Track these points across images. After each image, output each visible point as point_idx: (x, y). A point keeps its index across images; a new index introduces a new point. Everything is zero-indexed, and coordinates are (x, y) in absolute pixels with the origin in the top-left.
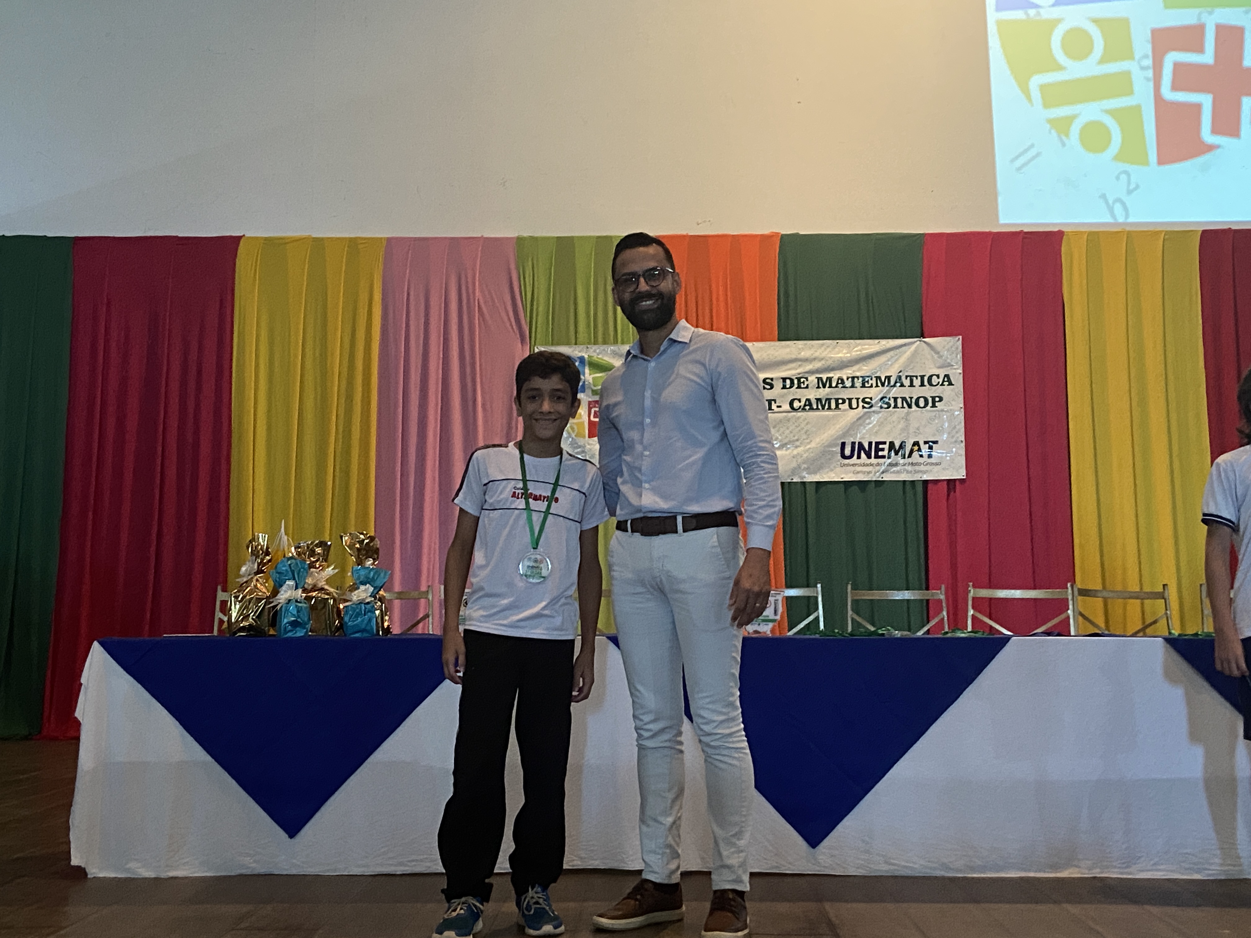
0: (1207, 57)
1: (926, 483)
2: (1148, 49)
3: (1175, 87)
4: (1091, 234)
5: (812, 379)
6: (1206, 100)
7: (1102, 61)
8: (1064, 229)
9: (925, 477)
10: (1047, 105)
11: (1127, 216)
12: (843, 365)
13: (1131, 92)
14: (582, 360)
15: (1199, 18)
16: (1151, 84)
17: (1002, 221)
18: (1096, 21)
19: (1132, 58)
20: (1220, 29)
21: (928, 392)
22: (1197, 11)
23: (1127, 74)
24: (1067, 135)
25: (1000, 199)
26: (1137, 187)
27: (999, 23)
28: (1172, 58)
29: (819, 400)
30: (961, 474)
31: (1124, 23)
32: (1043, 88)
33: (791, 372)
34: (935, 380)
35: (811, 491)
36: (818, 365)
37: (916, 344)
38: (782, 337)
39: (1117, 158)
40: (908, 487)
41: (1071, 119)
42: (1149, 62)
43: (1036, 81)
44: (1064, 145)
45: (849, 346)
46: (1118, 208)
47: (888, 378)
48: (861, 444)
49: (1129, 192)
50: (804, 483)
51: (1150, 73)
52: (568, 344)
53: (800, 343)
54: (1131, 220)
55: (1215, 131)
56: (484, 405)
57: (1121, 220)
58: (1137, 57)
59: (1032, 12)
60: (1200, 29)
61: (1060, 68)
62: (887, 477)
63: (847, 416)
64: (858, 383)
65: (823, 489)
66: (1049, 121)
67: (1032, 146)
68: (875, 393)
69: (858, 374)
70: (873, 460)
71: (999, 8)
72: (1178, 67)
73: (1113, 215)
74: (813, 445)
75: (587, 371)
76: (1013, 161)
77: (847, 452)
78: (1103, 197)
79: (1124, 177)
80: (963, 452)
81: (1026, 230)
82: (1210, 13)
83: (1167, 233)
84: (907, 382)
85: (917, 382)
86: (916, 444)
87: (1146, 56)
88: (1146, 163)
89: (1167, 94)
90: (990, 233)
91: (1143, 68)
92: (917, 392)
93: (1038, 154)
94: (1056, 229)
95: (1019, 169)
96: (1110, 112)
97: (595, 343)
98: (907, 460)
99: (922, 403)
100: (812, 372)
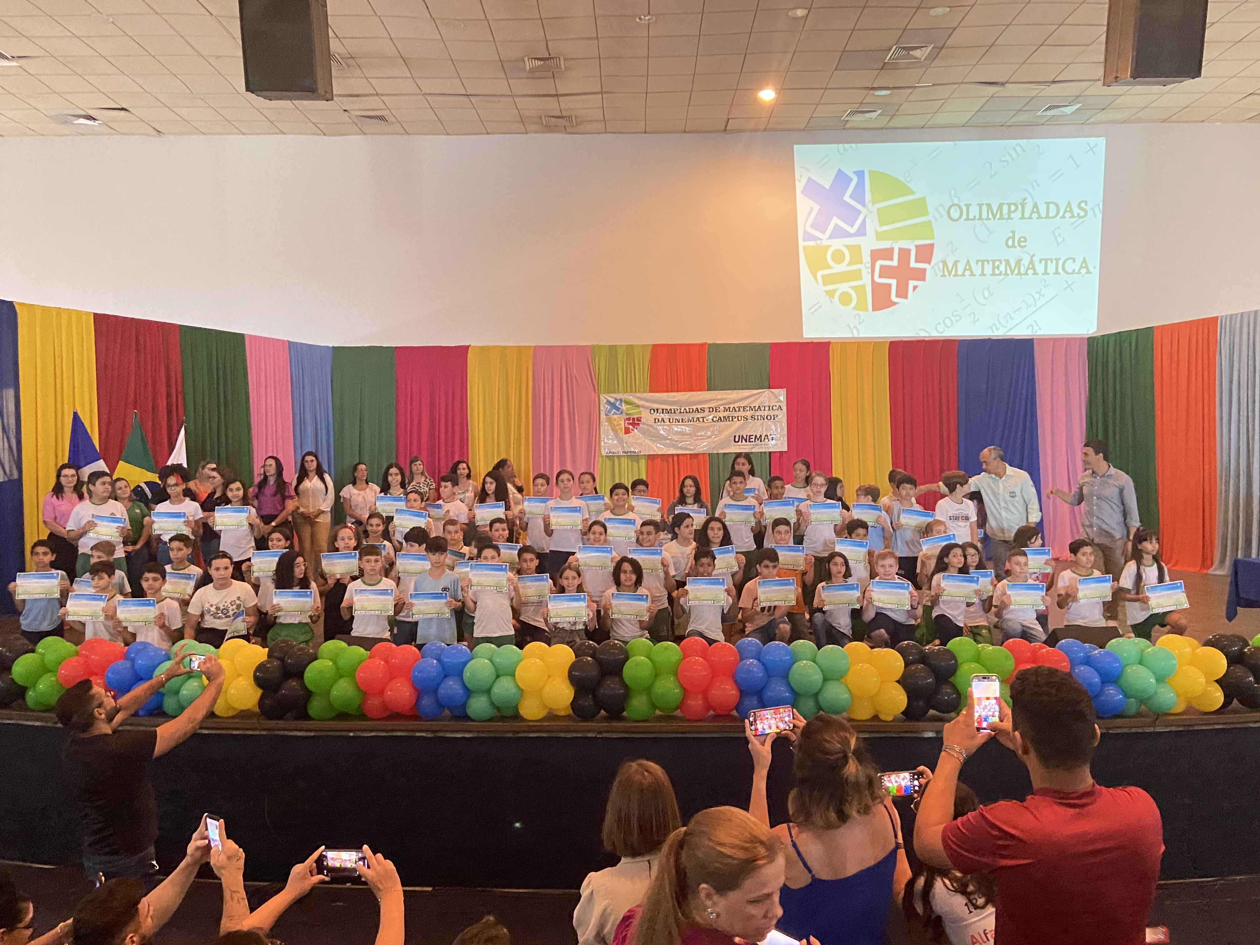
0: (895, 263)
1: (770, 453)
2: (869, 260)
3: (880, 277)
4: (842, 343)
5: (722, 408)
6: (893, 282)
7: (850, 264)
8: (831, 341)
9: (770, 450)
10: (824, 284)
11: (859, 334)
12: (735, 402)
13: (861, 279)
14: (621, 400)
15: (892, 244)
16: (870, 275)
17: (805, 336)
18: (846, 246)
19: (862, 263)
20: (900, 249)
21: (772, 413)
22: (891, 242)
23: (860, 270)
24: (833, 298)
25: (804, 327)
26: (863, 321)
27: (804, 247)
28: (880, 263)
29: (724, 417)
30: (785, 449)
31: (859, 246)
32: (823, 276)
33: (713, 405)
34: (775, 408)
35: (721, 457)
36: (724, 401)
37: (767, 392)
38: (709, 389)
39: (855, 308)
40: (763, 454)
41: (835, 291)
42: (869, 265)
43: (820, 274)
44: (832, 302)
45: (738, 393)
46: (855, 331)
47: (755, 407)
48: (742, 436)
49: (860, 324)
50: (718, 454)
51: (870, 270)
52: (614, 392)
53: (716, 392)
54: (861, 336)
55: (897, 296)
56: (578, 421)
57: (856, 336)
58: (864, 263)
59: (819, 242)
60: (891, 250)
61: (830, 267)
62: (754, 450)
63: (737, 424)
64: (742, 409)
65: (726, 456)
66: (826, 291)
67: (818, 303)
68: (749, 414)
69: (742, 405)
70: (748, 443)
71: (804, 241)
72: (882, 267)
73: (852, 333)
74: (722, 437)
75: (623, 404)
76: (809, 309)
77: (737, 440)
78: (849, 325)
79: (857, 317)
80: (786, 439)
81: (815, 341)
82: (896, 243)
83: (875, 342)
84: (763, 409)
85: (767, 408)
86: (766, 436)
87: (868, 262)
88: (867, 310)
89: (877, 279)
90: (799, 343)
91: (867, 268)
92: (766, 413)
93: (821, 307)
94: (827, 341)
95: (812, 313)
96: (853, 288)
97: (627, 392)
98: (763, 443)
99: (769, 418)
100: (722, 405)
